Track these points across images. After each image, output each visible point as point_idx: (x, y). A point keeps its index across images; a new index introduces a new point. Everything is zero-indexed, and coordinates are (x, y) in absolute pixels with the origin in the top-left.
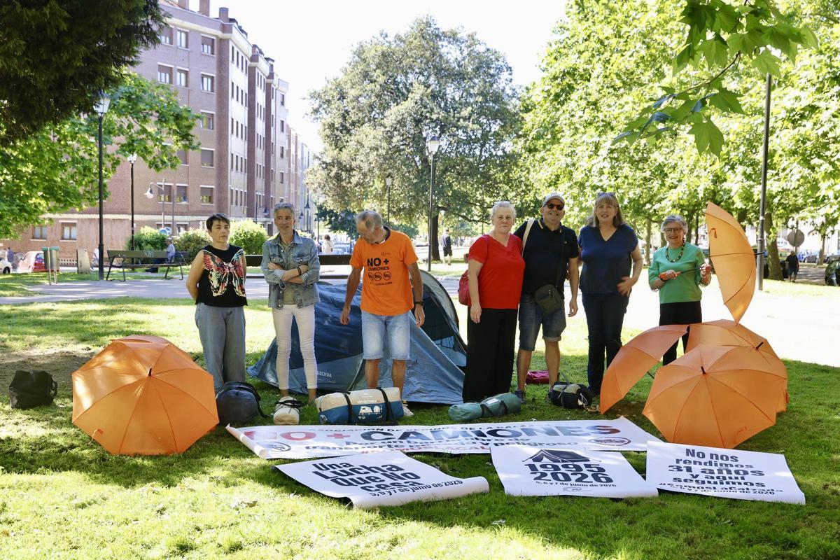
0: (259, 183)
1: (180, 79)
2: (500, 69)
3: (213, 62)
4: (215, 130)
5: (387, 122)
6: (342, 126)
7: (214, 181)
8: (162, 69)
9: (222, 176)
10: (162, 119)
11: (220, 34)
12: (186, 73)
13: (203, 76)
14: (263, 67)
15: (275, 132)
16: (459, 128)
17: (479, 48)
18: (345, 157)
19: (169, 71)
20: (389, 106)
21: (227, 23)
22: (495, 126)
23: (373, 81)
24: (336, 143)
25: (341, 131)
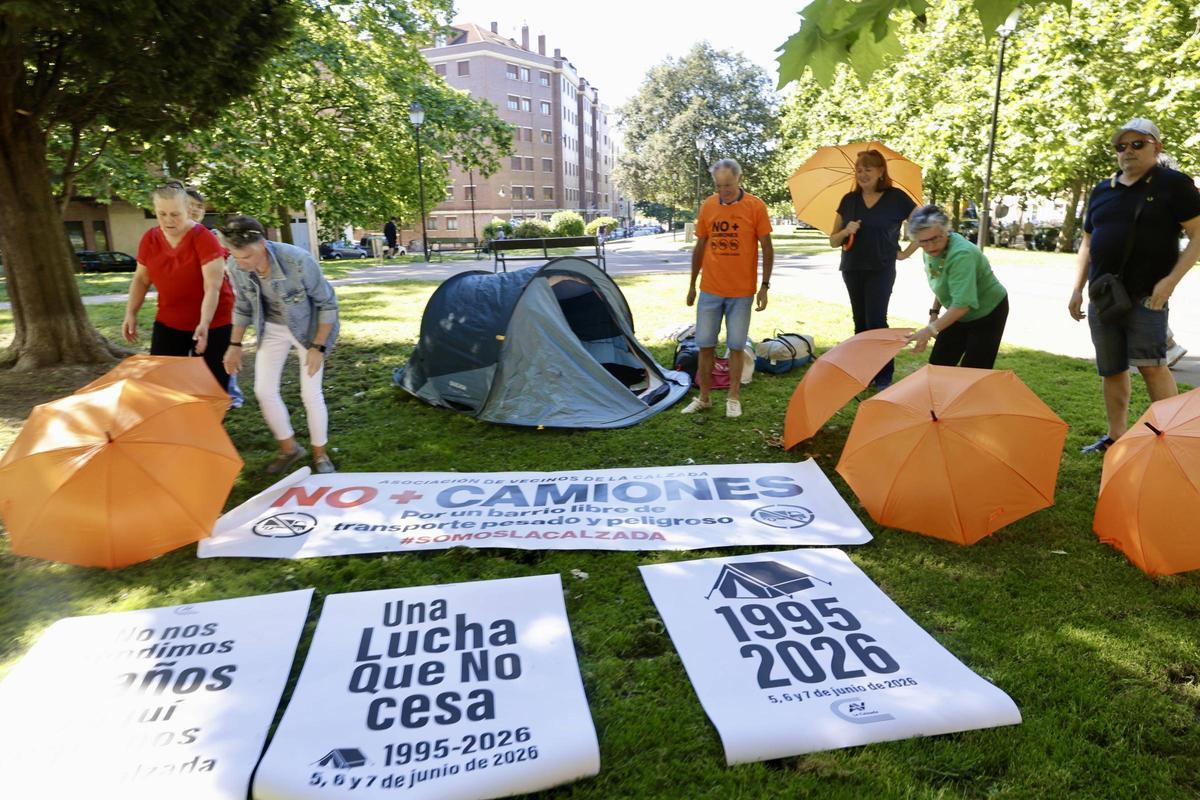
0: (589, 183)
1: (525, 105)
2: (763, 82)
3: (550, 92)
4: (553, 145)
5: (673, 129)
6: (639, 134)
7: (553, 183)
8: (512, 99)
9: (559, 180)
11: (553, 69)
12: (529, 100)
13: (543, 103)
14: (589, 94)
15: (600, 145)
16: (728, 131)
17: (746, 65)
18: (641, 158)
19: (517, 100)
20: (674, 115)
21: (559, 60)
22: (759, 130)
23: (661, 97)
24: (634, 147)
25: (637, 138)
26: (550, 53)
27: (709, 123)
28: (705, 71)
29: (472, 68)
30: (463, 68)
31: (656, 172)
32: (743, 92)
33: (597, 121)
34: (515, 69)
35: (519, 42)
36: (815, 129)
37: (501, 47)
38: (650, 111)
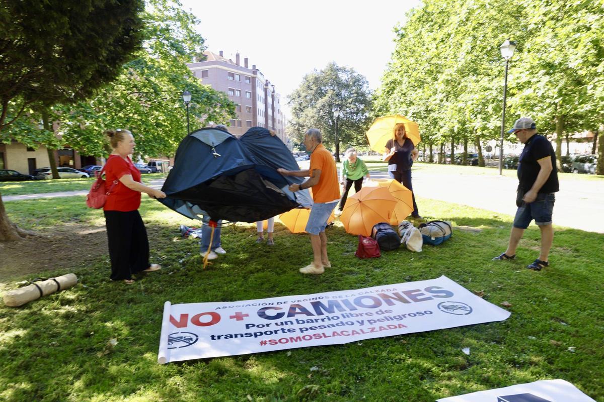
1: (238, 93)
2: (364, 83)
3: (250, 87)
4: (252, 113)
5: (318, 106)
6: (300, 108)
8: (230, 90)
10: (222, 107)
11: (252, 75)
12: (239, 91)
13: (246, 92)
14: (270, 88)
15: (276, 114)
16: (347, 107)
17: (355, 74)
18: (301, 121)
19: (233, 90)
20: (318, 100)
21: (255, 71)
22: (362, 107)
23: (311, 90)
24: (297, 115)
25: (299, 110)
26: (250, 67)
27: (337, 103)
28: (334, 77)
29: (209, 74)
30: (205, 74)
31: (309, 128)
32: (354, 88)
33: (275, 102)
34: (232, 75)
35: (234, 61)
36: (393, 107)
37: (225, 64)
38: (306, 97)
